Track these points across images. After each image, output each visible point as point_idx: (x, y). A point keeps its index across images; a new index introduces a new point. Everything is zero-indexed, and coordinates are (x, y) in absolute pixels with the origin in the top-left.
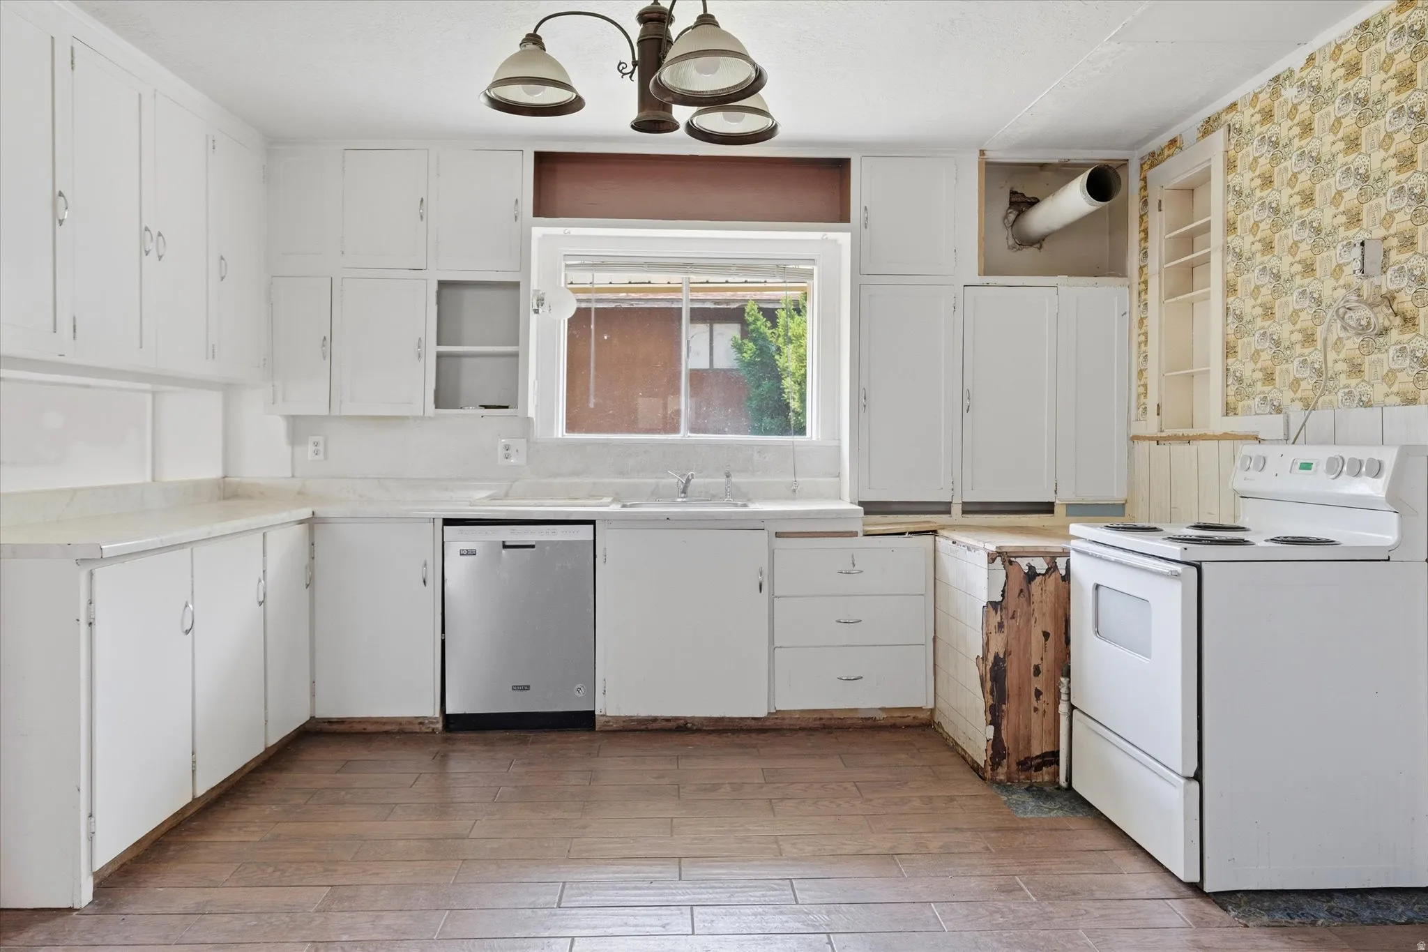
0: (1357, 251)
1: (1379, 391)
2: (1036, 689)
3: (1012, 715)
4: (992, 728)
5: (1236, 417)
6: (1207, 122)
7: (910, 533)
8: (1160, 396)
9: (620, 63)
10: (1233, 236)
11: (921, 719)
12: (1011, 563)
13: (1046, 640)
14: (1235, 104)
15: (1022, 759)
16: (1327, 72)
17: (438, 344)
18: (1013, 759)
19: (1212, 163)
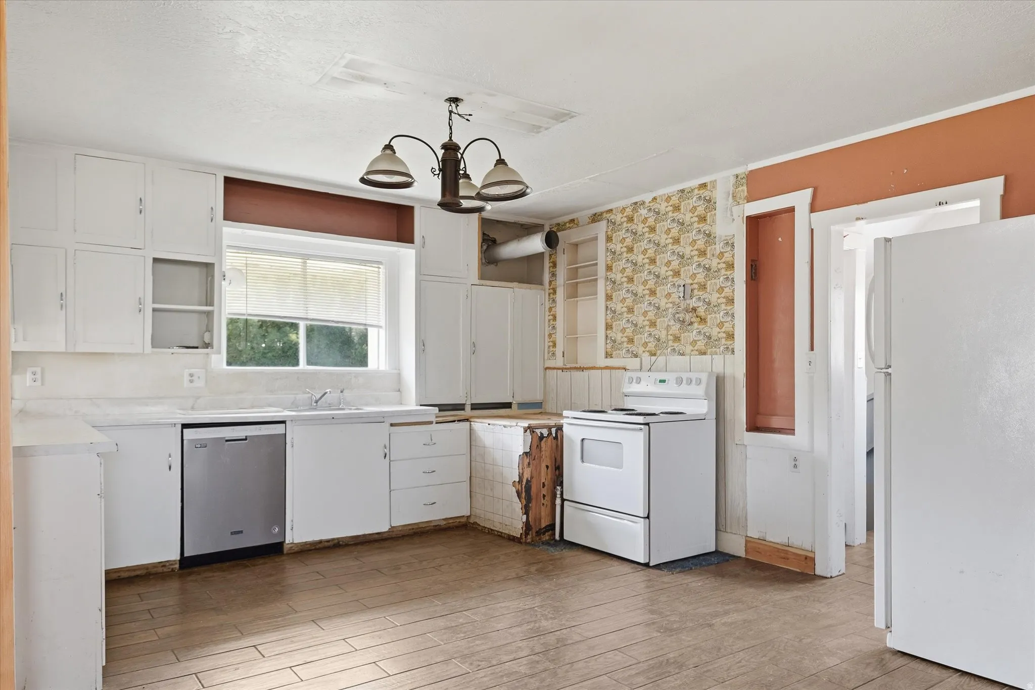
0: (682, 289)
1: (689, 348)
2: (544, 494)
3: (533, 508)
4: (525, 516)
5: (612, 359)
6: (594, 215)
7: (458, 421)
8: (564, 349)
9: (432, 168)
10: (610, 273)
11: (463, 522)
12: (533, 432)
13: (547, 469)
14: (611, 210)
15: (538, 530)
16: (663, 207)
17: (154, 302)
18: (534, 531)
19: (598, 235)
